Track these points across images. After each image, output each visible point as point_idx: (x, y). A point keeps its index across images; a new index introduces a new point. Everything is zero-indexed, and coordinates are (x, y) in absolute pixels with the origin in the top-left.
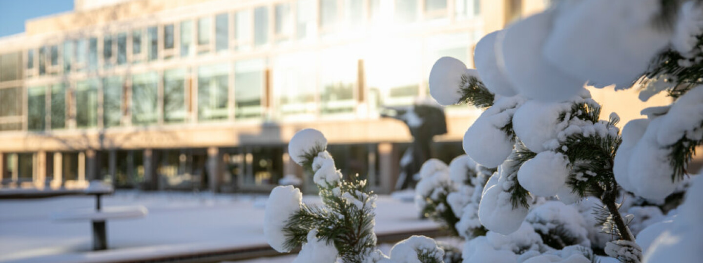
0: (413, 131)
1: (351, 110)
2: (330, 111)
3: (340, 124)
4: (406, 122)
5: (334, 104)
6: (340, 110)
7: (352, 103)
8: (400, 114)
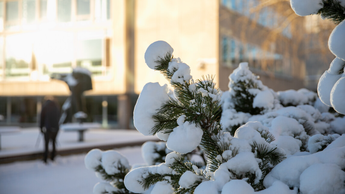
0: (71, 88)
1: (27, 75)
2: (13, 75)
3: (20, 84)
4: (67, 82)
5: (14, 71)
6: (19, 75)
7: (28, 70)
8: (63, 77)
